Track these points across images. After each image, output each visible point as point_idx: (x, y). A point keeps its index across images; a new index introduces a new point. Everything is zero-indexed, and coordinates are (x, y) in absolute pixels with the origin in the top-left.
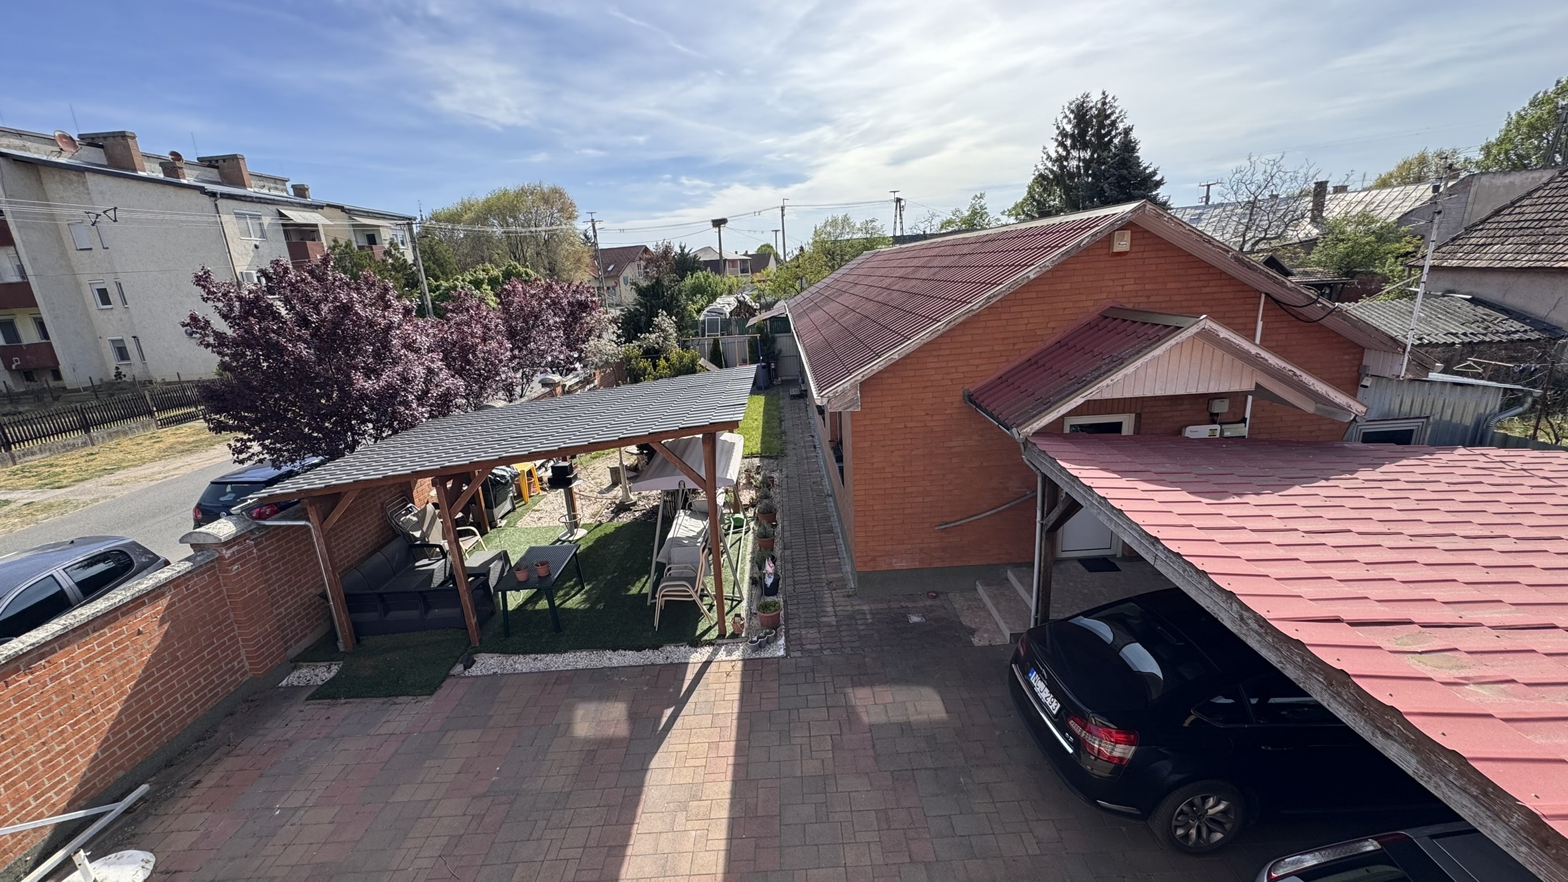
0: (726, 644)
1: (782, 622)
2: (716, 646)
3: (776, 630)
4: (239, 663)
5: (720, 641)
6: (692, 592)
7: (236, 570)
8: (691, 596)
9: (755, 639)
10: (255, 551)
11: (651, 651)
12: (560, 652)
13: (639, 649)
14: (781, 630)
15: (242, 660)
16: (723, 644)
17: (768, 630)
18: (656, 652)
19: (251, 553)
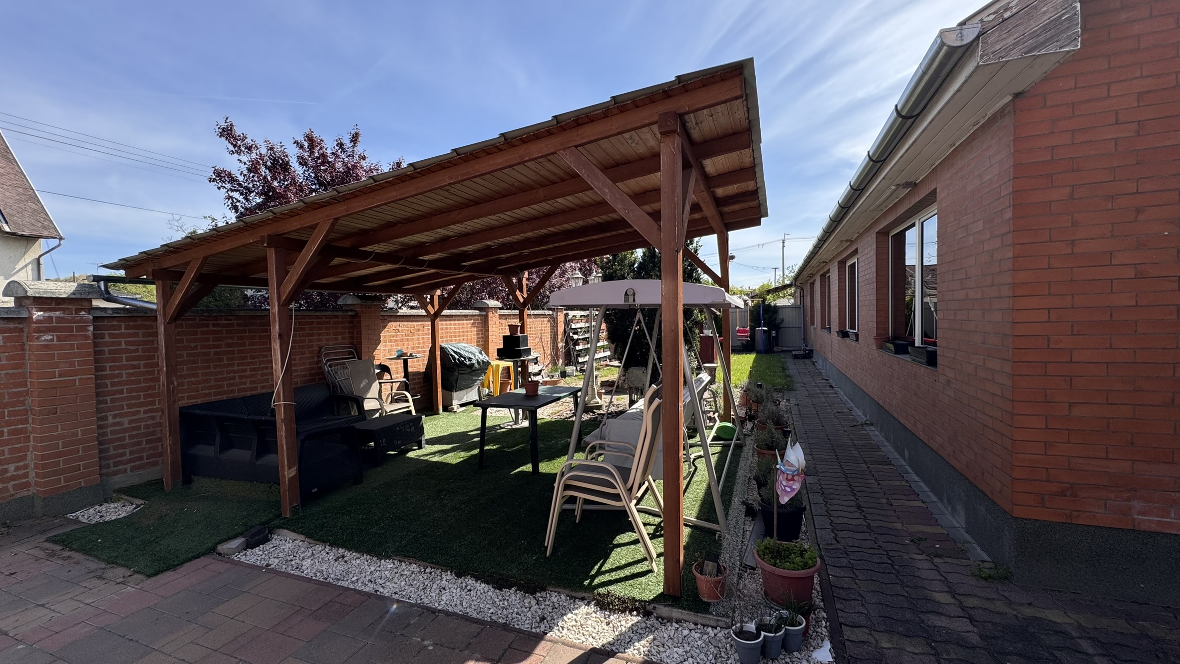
0: (678, 621)
1: (818, 602)
2: (652, 621)
3: (806, 615)
4: (17, 469)
5: (663, 610)
6: (620, 490)
7: (45, 340)
8: (617, 497)
9: (751, 627)
10: (91, 328)
11: (520, 594)
12: (380, 557)
13: (500, 583)
14: (818, 621)
15: (26, 467)
16: (670, 620)
17: (785, 612)
18: (530, 600)
19: (85, 329)
